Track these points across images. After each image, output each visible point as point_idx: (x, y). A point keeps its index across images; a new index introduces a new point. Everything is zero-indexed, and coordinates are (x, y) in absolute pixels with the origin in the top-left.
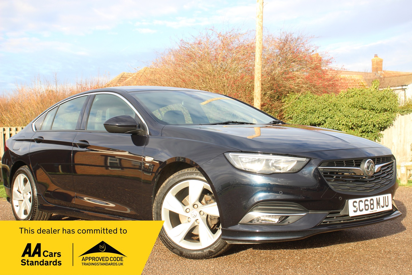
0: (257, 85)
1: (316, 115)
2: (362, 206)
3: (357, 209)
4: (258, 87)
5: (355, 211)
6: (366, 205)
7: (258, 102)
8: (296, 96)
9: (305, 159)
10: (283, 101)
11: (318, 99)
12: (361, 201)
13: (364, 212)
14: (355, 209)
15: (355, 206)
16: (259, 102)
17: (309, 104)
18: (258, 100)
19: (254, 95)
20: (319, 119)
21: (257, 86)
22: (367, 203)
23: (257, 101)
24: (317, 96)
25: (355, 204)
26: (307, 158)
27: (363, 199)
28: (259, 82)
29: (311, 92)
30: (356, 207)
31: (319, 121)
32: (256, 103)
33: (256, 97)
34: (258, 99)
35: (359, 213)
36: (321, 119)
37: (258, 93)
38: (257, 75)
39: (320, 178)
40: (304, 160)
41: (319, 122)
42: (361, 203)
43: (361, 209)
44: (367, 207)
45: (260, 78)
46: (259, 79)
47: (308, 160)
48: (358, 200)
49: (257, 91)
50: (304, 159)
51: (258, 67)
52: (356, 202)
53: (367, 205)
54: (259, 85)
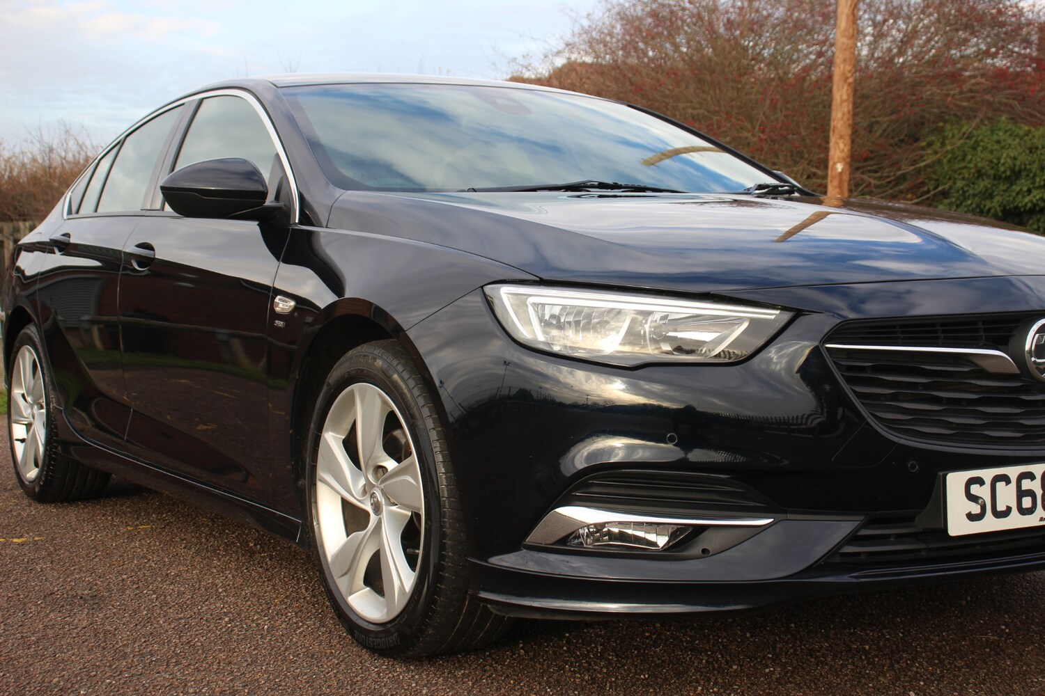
0: (841, 96)
1: (1023, 184)
2: (1007, 495)
3: (983, 508)
4: (842, 101)
5: (971, 517)
6: (1021, 494)
7: (841, 146)
8: (964, 129)
9: (778, 312)
10: (924, 144)
11: (1030, 136)
12: (1006, 479)
13: (1016, 521)
14: (976, 509)
15: (973, 498)
16: (845, 145)
17: (1000, 153)
18: (842, 140)
19: (832, 127)
20: (1032, 195)
21: (839, 101)
22: (1026, 484)
23: (838, 144)
24: (1027, 128)
25: (975, 489)
26: (784, 309)
27: (1013, 472)
28: (846, 87)
29: (1012, 119)
30: (980, 501)
31: (1031, 201)
32: (835, 149)
33: (836, 132)
34: (841, 137)
35: (990, 524)
36: (1038, 197)
37: (842, 119)
38: (842, 66)
39: (828, 388)
40: (773, 317)
41: (1029, 205)
42: (1000, 485)
43: (1001, 507)
44: (1027, 503)
45: (849, 75)
46: (847, 78)
47: (787, 316)
48: (987, 474)
49: (840, 115)
50: (770, 315)
51: (843, 43)
52: (980, 481)
53: (1031, 493)
54: (845, 97)
